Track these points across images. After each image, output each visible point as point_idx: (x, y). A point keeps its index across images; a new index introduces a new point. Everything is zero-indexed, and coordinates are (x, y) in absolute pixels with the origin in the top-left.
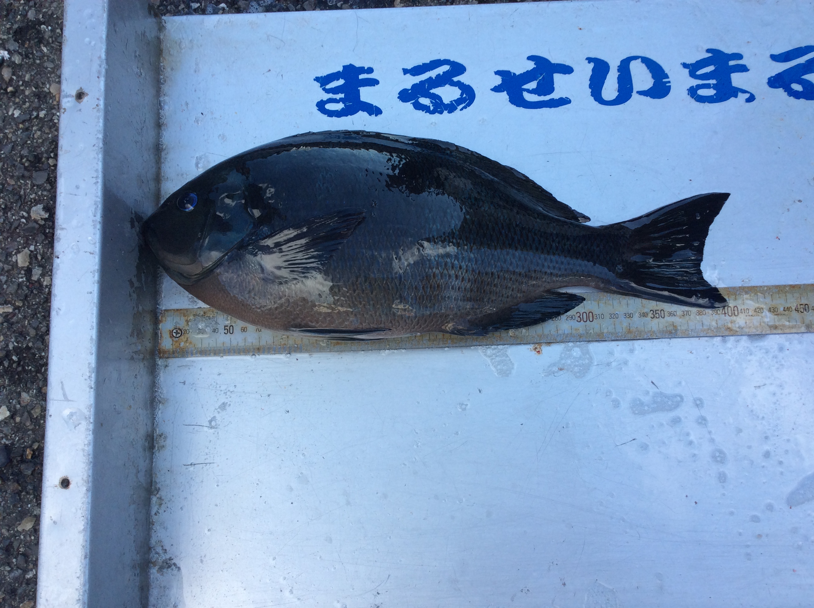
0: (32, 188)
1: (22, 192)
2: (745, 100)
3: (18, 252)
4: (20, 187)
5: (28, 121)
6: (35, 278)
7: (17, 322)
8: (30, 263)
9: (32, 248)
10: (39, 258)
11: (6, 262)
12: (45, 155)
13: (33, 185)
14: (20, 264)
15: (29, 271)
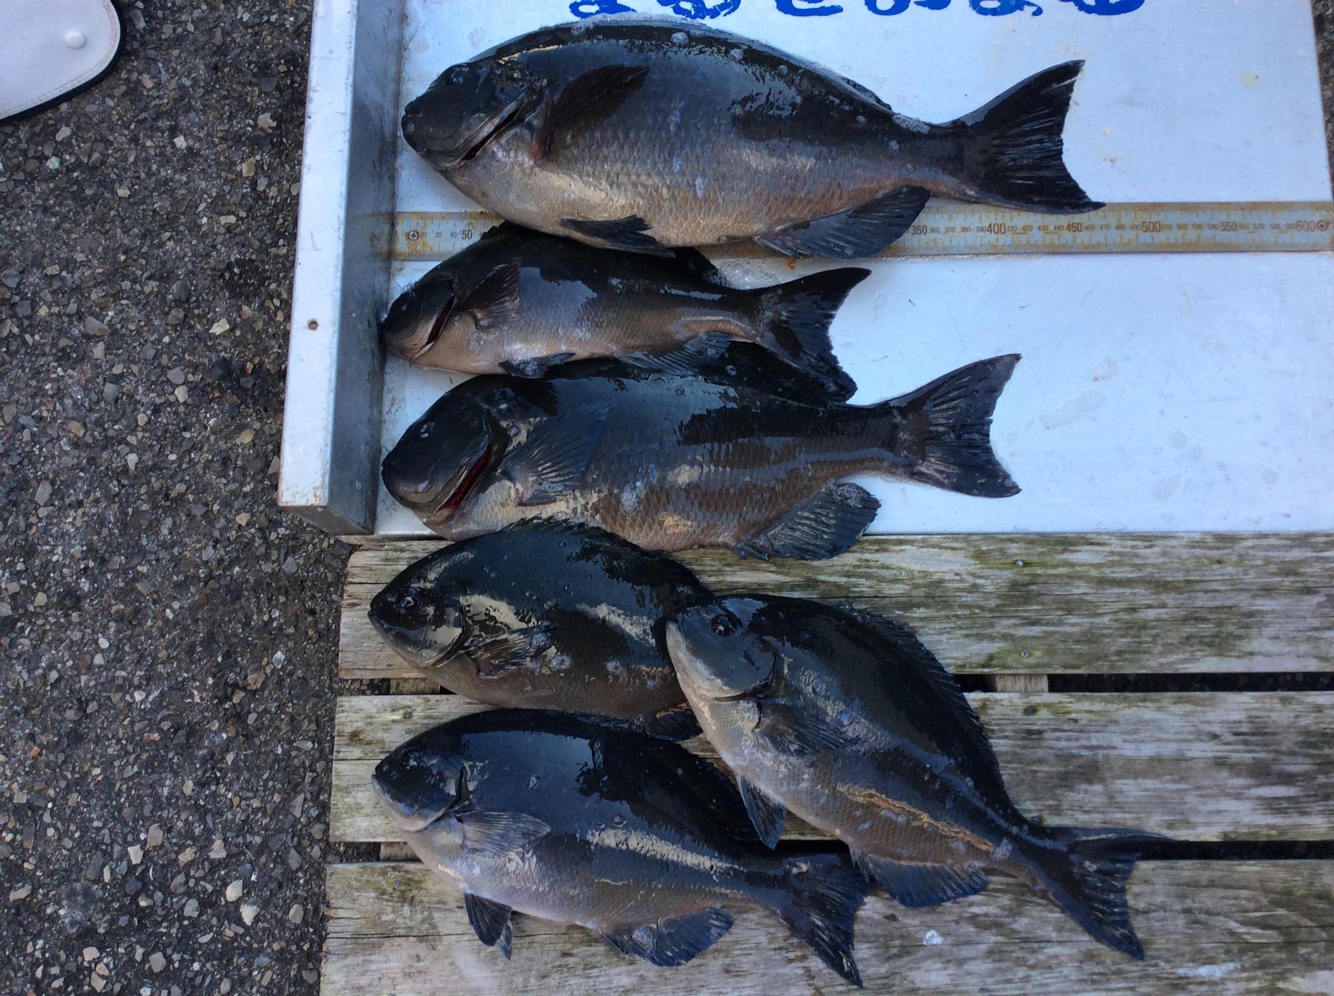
0: (259, 96)
1: (249, 100)
3: (243, 161)
4: (247, 94)
5: (258, 25)
6: (261, 188)
7: (240, 234)
8: (256, 173)
9: (258, 157)
10: (266, 168)
11: (230, 171)
12: (275, 61)
13: (260, 93)
14: (245, 174)
15: (254, 184)
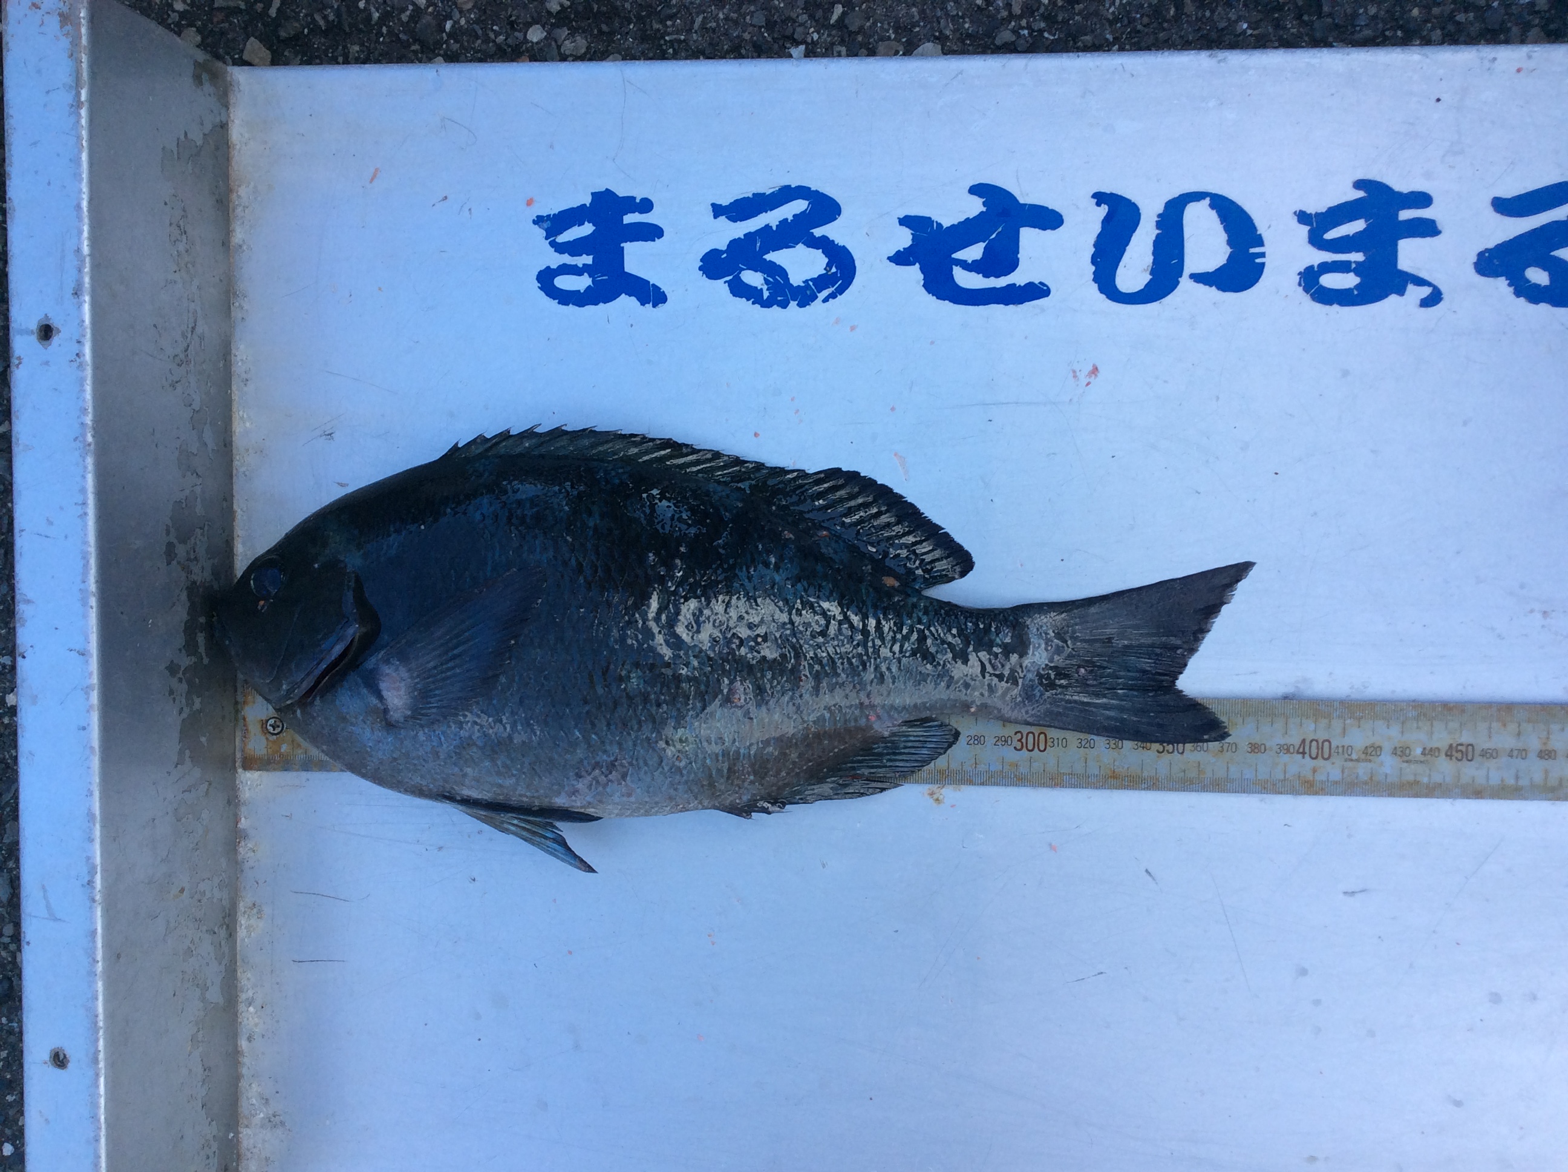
2: (1418, 302)
